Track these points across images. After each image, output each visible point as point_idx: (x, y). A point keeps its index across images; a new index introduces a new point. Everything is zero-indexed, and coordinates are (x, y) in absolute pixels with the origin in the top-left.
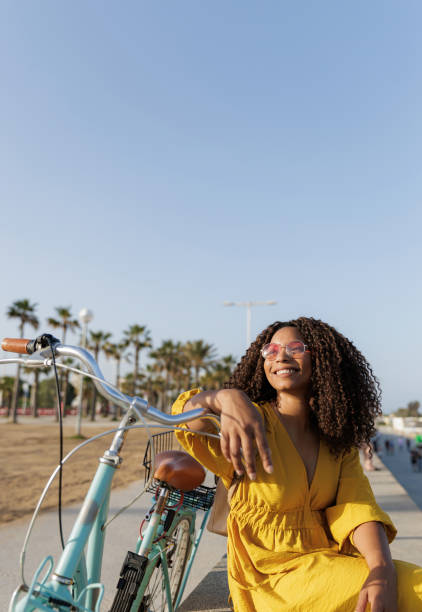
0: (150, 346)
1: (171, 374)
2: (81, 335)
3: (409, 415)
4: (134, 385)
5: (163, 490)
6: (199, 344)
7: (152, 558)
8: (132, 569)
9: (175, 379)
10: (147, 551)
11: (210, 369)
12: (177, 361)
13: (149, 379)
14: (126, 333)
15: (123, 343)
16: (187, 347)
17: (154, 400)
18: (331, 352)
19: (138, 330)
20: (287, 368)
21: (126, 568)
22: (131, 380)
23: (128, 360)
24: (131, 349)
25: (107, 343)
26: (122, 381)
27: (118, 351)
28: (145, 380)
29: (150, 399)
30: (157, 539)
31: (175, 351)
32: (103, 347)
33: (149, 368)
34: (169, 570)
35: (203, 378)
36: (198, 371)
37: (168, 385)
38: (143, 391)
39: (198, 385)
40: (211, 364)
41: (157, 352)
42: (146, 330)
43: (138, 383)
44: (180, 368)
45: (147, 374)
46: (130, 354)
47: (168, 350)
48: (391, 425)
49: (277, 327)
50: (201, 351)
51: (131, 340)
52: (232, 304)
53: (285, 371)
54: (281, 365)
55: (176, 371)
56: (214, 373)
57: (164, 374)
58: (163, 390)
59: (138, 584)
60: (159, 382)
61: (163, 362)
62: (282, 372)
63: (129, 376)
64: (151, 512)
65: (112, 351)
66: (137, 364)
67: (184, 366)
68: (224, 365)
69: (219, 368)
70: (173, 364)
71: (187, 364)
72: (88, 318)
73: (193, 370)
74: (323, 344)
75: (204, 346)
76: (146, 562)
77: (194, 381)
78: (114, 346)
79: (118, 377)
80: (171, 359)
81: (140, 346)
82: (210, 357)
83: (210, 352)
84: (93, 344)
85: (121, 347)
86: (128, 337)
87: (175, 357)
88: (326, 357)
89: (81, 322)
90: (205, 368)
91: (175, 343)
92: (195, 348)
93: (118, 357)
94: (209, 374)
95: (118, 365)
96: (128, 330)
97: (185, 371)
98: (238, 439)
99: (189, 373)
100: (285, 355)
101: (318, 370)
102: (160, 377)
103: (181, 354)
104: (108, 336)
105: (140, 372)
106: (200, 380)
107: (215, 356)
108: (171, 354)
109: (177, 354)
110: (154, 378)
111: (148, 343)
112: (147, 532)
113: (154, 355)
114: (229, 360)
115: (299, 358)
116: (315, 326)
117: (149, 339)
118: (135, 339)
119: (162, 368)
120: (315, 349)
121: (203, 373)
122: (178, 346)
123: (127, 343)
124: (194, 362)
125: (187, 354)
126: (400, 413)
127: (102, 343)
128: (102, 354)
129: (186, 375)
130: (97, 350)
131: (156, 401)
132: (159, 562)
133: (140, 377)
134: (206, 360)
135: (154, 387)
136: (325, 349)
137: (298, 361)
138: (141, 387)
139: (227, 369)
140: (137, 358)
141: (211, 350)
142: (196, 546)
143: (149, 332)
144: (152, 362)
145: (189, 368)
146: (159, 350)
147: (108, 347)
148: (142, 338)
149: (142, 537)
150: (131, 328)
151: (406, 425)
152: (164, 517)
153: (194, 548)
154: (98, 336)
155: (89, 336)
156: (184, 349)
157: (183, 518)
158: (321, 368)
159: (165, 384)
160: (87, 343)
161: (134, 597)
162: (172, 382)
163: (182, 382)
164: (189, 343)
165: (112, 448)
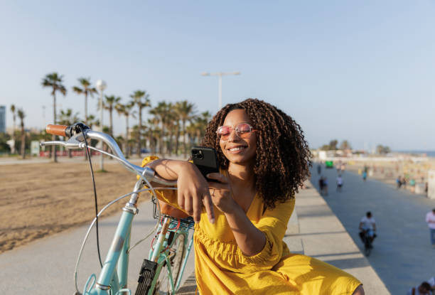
0: (150, 106)
1: (166, 125)
2: (99, 99)
3: (330, 149)
4: (139, 133)
5: (166, 219)
6: (185, 103)
7: (160, 262)
8: (147, 270)
9: (168, 129)
10: (157, 258)
11: (194, 121)
12: (170, 116)
13: (150, 129)
14: (132, 96)
15: (130, 104)
16: (176, 105)
17: (154, 143)
18: (272, 129)
19: (140, 94)
20: (237, 147)
21: (143, 270)
22: (137, 130)
23: (134, 116)
24: (136, 108)
25: (119, 104)
26: (131, 130)
27: (127, 110)
28: (147, 130)
29: (151, 143)
30: (163, 250)
31: (167, 109)
32: (116, 107)
33: (149, 121)
34: (172, 268)
35: (188, 128)
36: (184, 122)
37: (163, 132)
38: (146, 138)
39: (185, 132)
40: (193, 117)
41: (156, 111)
42: (146, 94)
43: (142, 132)
44: (171, 121)
45: (148, 125)
46: (135, 112)
47: (163, 109)
48: (318, 155)
49: (228, 109)
50: (186, 108)
51: (136, 101)
52: (208, 75)
53: (236, 149)
55: (169, 123)
56: (196, 124)
57: (160, 125)
58: (160, 137)
59: (152, 279)
60: (157, 131)
61: (159, 117)
63: (136, 127)
64: (158, 233)
65: (122, 110)
66: (141, 119)
67: (174, 119)
68: (203, 118)
69: (199, 120)
70: (167, 118)
71: (177, 118)
72: (103, 86)
73: (181, 122)
75: (188, 105)
76: (156, 266)
77: (182, 130)
78: (123, 106)
79: (128, 128)
80: (166, 115)
81: (142, 106)
82: (192, 113)
83: (193, 110)
84: (108, 105)
85: (128, 107)
86: (133, 100)
87: (168, 113)
88: (268, 134)
89: (98, 89)
90: (190, 120)
91: (167, 103)
92: (182, 106)
93: (127, 114)
94: (192, 125)
95: (127, 120)
96: (133, 94)
97: (175, 123)
99: (178, 124)
102: (157, 128)
103: (171, 111)
104: (118, 99)
105: (143, 124)
106: (186, 129)
108: (165, 112)
109: (169, 111)
110: (153, 128)
111: (148, 103)
112: (156, 247)
113: (152, 112)
114: (206, 114)
116: (258, 107)
117: (148, 101)
118: (138, 100)
119: (158, 121)
121: (188, 124)
122: (170, 105)
123: (133, 104)
124: (181, 117)
125: (176, 111)
126: (325, 148)
127: (114, 104)
128: (115, 112)
129: (175, 127)
130: (111, 109)
131: (156, 144)
132: (165, 263)
133: (143, 127)
134: (190, 115)
135: (153, 134)
136: (267, 127)
138: (144, 135)
139: (205, 121)
140: (140, 114)
141: (193, 107)
142: (189, 250)
143: (148, 96)
144: (152, 117)
145: (178, 121)
146: (156, 108)
147: (119, 107)
148: (143, 100)
149: (153, 250)
150: (136, 93)
151: (328, 156)
152: (167, 236)
153: (187, 252)
154: (111, 99)
155: (105, 100)
156: (174, 107)
157: (179, 234)
159: (161, 133)
160: (103, 104)
161: (149, 287)
162: (166, 130)
163: (174, 131)
164: (178, 103)
165: (131, 201)
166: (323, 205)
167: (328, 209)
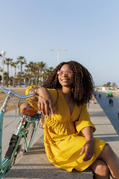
0: (26, 63)
1: (33, 72)
2: (2, 59)
3: (107, 86)
4: (21, 76)
5: (24, 115)
6: (42, 63)
7: (20, 135)
8: (14, 139)
9: (34, 74)
11: (45, 71)
12: (35, 69)
13: (26, 74)
14: (18, 59)
15: (17, 62)
16: (38, 64)
17: (27, 80)
18: (80, 74)
19: (22, 58)
20: (66, 79)
21: (12, 139)
22: (20, 74)
23: (18, 68)
24: (20, 64)
25: (12, 62)
26: (17, 74)
27: (15, 65)
28: (24, 74)
29: (26, 81)
30: (22, 130)
31: (34, 65)
32: (10, 63)
33: (25, 70)
34: (26, 138)
35: (43, 74)
36: (41, 71)
37: (32, 76)
38: (24, 78)
39: (41, 76)
40: (45, 69)
41: (28, 66)
42: (25, 58)
43: (22, 75)
44: (35, 71)
45: (25, 72)
46: (19, 66)
47: (32, 65)
48: (101, 89)
49: (63, 64)
50: (42, 65)
51: (20, 61)
52: (53, 50)
53: (65, 80)
54: (64, 78)
55: (34, 71)
56: (47, 73)
57: (30, 73)
58: (30, 78)
59: (16, 143)
60: (29, 75)
61: (30, 68)
62: (64, 80)
63: (19, 73)
64: (20, 122)
65: (13, 65)
66: (21, 69)
67: (37, 70)
68: (50, 70)
69: (48, 71)
70: (33, 69)
71: (38, 70)
72: (5, 53)
73: (40, 71)
74: (78, 71)
75: (43, 63)
76: (18, 137)
77: (40, 75)
78: (14, 63)
79: (15, 73)
80: (33, 68)
81: (22, 63)
82: (45, 67)
83: (45, 66)
84: (7, 62)
85: (16, 63)
86: (18, 60)
87: (34, 67)
88: (78, 75)
89: (2, 55)
90: (44, 71)
91: (34, 62)
92: (40, 64)
93: (15, 67)
94: (45, 73)
95: (15, 69)
96: (18, 58)
97: (37, 72)
98: (44, 105)
99: (39, 72)
100: (65, 75)
101: (75, 80)
102: (29, 73)
103: (36, 66)
104: (12, 60)
105: (23, 72)
106: (42, 74)
107: (47, 67)
108: (33, 66)
109: (35, 66)
110: (27, 74)
111: (25, 62)
112: (19, 128)
113: (27, 66)
114: (51, 68)
115: (70, 76)
116: (76, 64)
117: (25, 61)
118: (21, 61)
119: (30, 71)
120: (75, 73)
121: (43, 72)
122: (35, 64)
123: (18, 62)
124: (40, 69)
125: (38, 66)
126: (105, 86)
127: (10, 62)
128: (10, 66)
129: (37, 73)
130: (8, 64)
131: (28, 81)
132: (23, 136)
133: (23, 73)
134: (44, 68)
135: (27, 77)
136: (78, 73)
137: (70, 77)
139: (51, 71)
140: (21, 67)
141: (45, 65)
143: (25, 59)
144: (26, 68)
145: (38, 71)
146: (29, 65)
147: (12, 63)
148: (23, 61)
149: (17, 130)
150: (20, 57)
151: (106, 89)
152: (24, 123)
153: (35, 131)
154: (8, 60)
155: (5, 60)
156: (37, 64)
157: (31, 123)
158: (76, 79)
159: (31, 76)
160: (4, 62)
161: (14, 147)
162: (33, 75)
163: (36, 75)
164: (38, 63)
165: (3, 106)
166: (102, 112)
167: (104, 113)
